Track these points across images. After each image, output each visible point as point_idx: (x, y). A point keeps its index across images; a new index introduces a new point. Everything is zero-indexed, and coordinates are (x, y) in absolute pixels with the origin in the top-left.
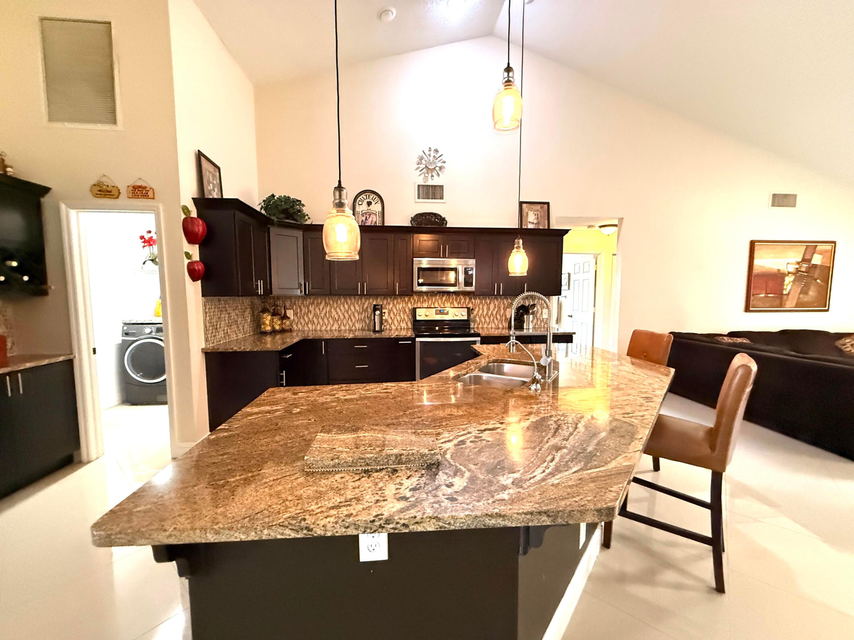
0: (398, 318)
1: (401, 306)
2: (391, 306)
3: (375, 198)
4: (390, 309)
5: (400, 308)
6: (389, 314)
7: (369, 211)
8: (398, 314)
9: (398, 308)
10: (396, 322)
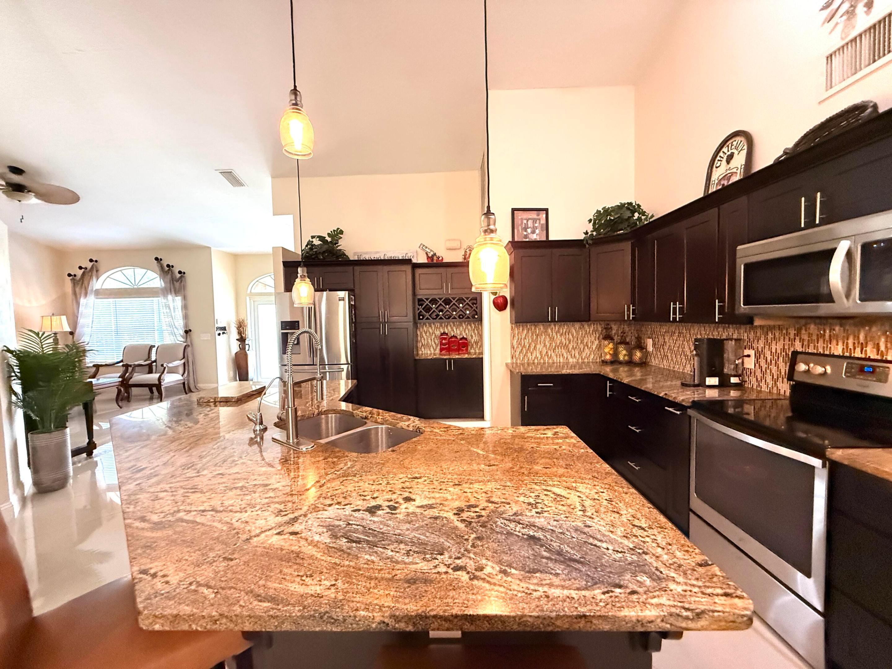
0: (774, 369)
1: (779, 346)
2: (761, 344)
3: (741, 141)
4: (760, 350)
5: (779, 351)
6: (757, 358)
7: (729, 172)
8: (773, 362)
9: (774, 351)
10: (769, 378)
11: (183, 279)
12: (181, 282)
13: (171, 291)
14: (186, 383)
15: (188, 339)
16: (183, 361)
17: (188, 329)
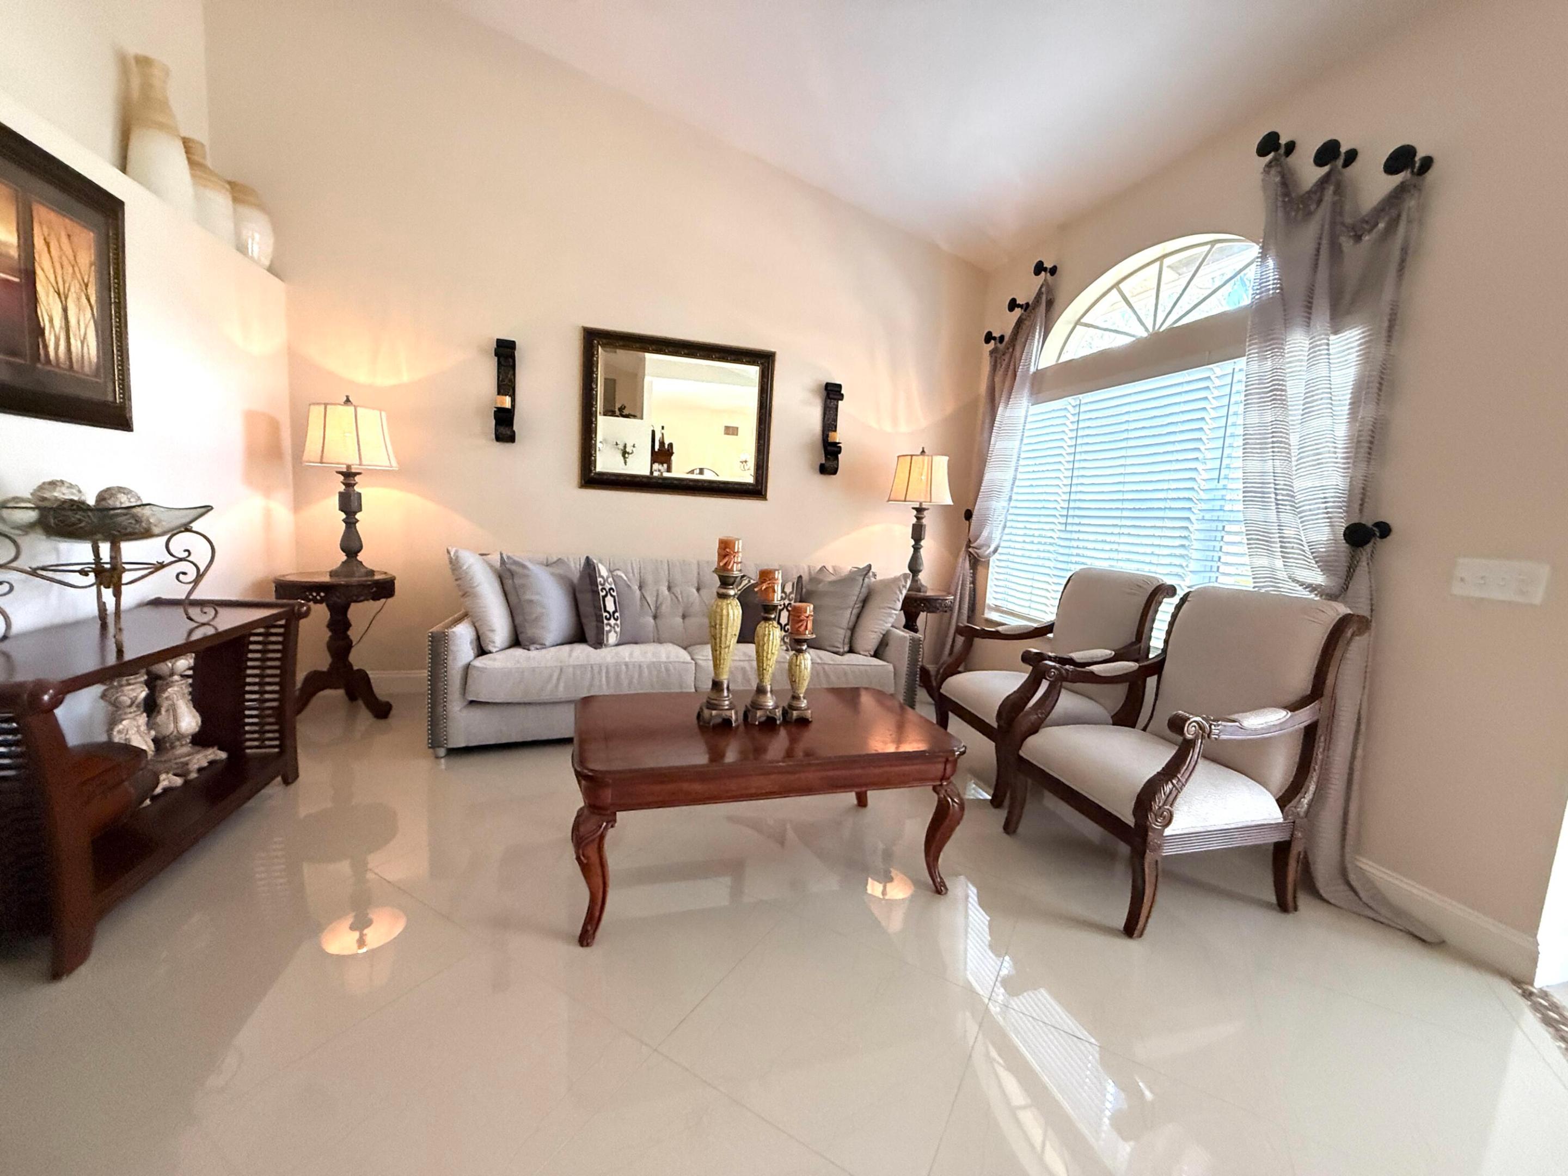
11: (1411, 203)
12: (1393, 224)
13: (1309, 306)
14: (1296, 849)
15: (1361, 583)
16: (1305, 716)
17: (1368, 521)
